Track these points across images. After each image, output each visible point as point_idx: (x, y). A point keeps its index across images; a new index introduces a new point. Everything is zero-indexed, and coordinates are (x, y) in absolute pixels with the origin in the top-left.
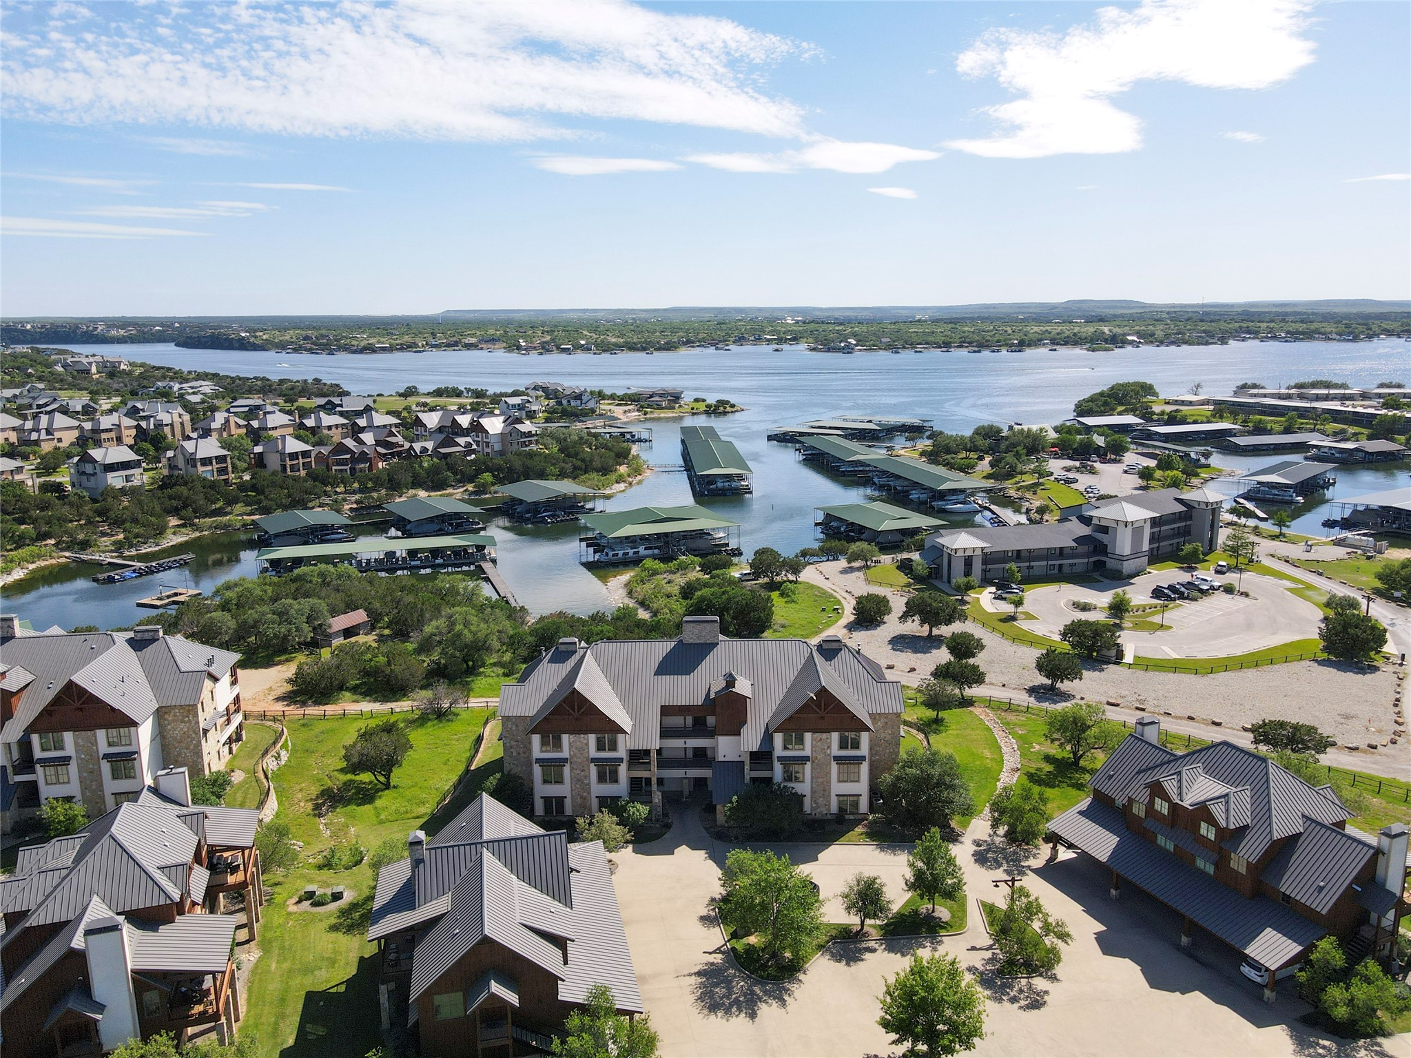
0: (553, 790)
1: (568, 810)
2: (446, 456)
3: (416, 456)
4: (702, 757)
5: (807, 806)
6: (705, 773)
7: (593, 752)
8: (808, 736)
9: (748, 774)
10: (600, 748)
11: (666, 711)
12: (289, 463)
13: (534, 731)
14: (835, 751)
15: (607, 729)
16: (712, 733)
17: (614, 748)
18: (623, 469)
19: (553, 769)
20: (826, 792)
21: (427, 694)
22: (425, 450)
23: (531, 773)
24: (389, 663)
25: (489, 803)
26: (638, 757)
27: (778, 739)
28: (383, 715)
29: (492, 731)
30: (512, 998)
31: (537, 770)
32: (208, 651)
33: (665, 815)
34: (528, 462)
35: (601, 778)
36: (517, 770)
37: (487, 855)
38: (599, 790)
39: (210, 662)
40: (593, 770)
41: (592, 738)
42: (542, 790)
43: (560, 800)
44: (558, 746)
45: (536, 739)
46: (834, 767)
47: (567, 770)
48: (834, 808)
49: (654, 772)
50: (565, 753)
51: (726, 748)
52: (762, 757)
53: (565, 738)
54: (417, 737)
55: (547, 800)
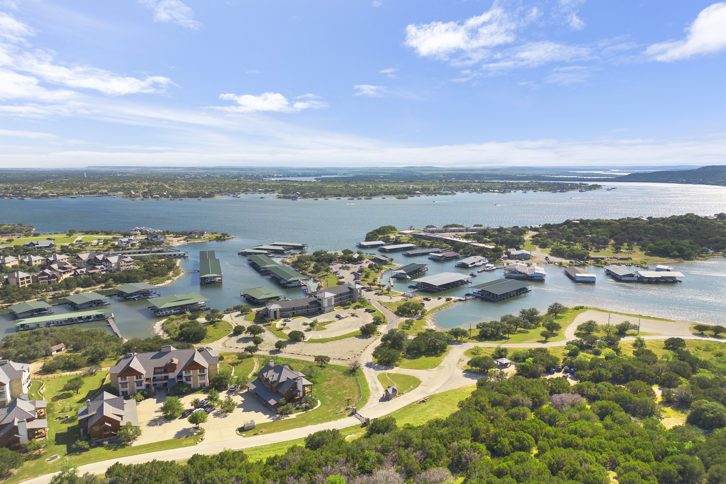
0: (125, 389)
1: (129, 393)
2: (92, 274)
3: (78, 275)
4: (166, 378)
5: (192, 387)
6: (166, 382)
7: (135, 380)
8: (191, 371)
9: (177, 381)
10: (137, 378)
11: (155, 368)
12: (20, 282)
13: (119, 376)
14: (198, 373)
15: (139, 375)
16: (167, 372)
17: (141, 378)
18: (171, 273)
19: (124, 385)
20: (197, 383)
21: (88, 368)
22: (82, 272)
23: (118, 386)
24: (75, 361)
25: (105, 393)
26: (148, 379)
27: (184, 372)
28: (74, 376)
29: (108, 377)
30: (110, 425)
31: (120, 385)
32: (21, 365)
33: (155, 392)
34: (129, 274)
35: (138, 386)
36: (115, 386)
37: (104, 403)
38: (137, 388)
39: (23, 367)
40: (135, 384)
41: (135, 377)
42: (121, 390)
43: (126, 392)
44: (125, 379)
45: (119, 378)
46: (198, 377)
47: (128, 384)
48: (199, 386)
49: (152, 383)
50: (128, 381)
51: (171, 375)
52: (180, 376)
53: (127, 377)
54: (85, 380)
55: (123, 392)
